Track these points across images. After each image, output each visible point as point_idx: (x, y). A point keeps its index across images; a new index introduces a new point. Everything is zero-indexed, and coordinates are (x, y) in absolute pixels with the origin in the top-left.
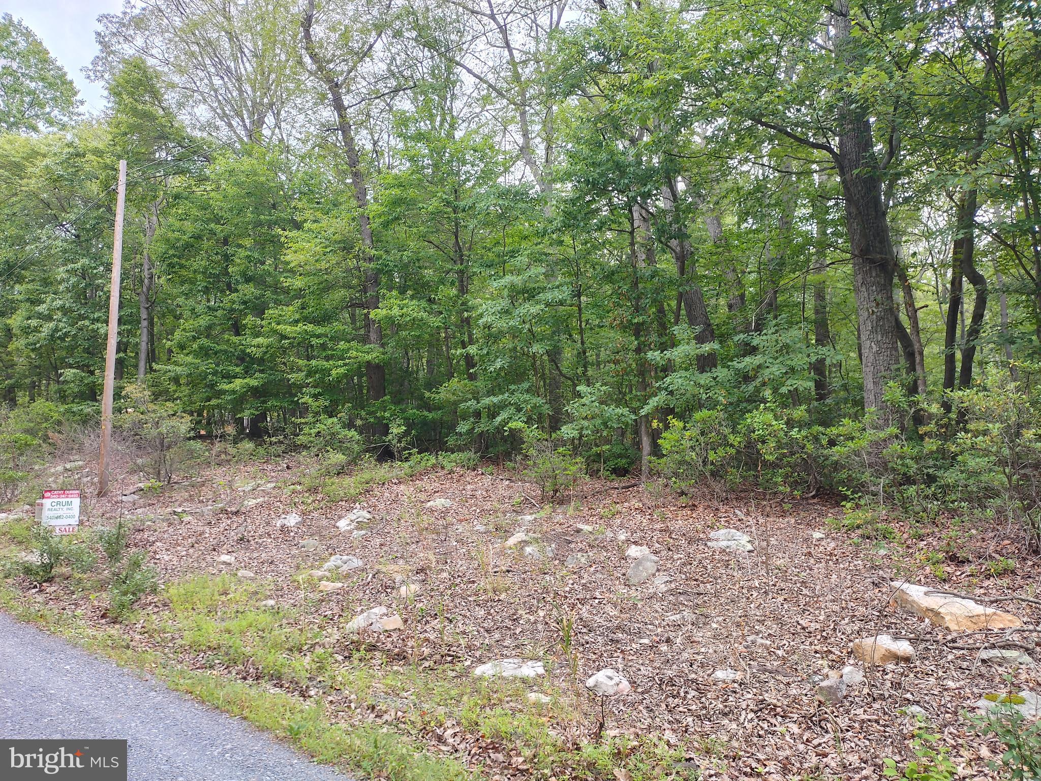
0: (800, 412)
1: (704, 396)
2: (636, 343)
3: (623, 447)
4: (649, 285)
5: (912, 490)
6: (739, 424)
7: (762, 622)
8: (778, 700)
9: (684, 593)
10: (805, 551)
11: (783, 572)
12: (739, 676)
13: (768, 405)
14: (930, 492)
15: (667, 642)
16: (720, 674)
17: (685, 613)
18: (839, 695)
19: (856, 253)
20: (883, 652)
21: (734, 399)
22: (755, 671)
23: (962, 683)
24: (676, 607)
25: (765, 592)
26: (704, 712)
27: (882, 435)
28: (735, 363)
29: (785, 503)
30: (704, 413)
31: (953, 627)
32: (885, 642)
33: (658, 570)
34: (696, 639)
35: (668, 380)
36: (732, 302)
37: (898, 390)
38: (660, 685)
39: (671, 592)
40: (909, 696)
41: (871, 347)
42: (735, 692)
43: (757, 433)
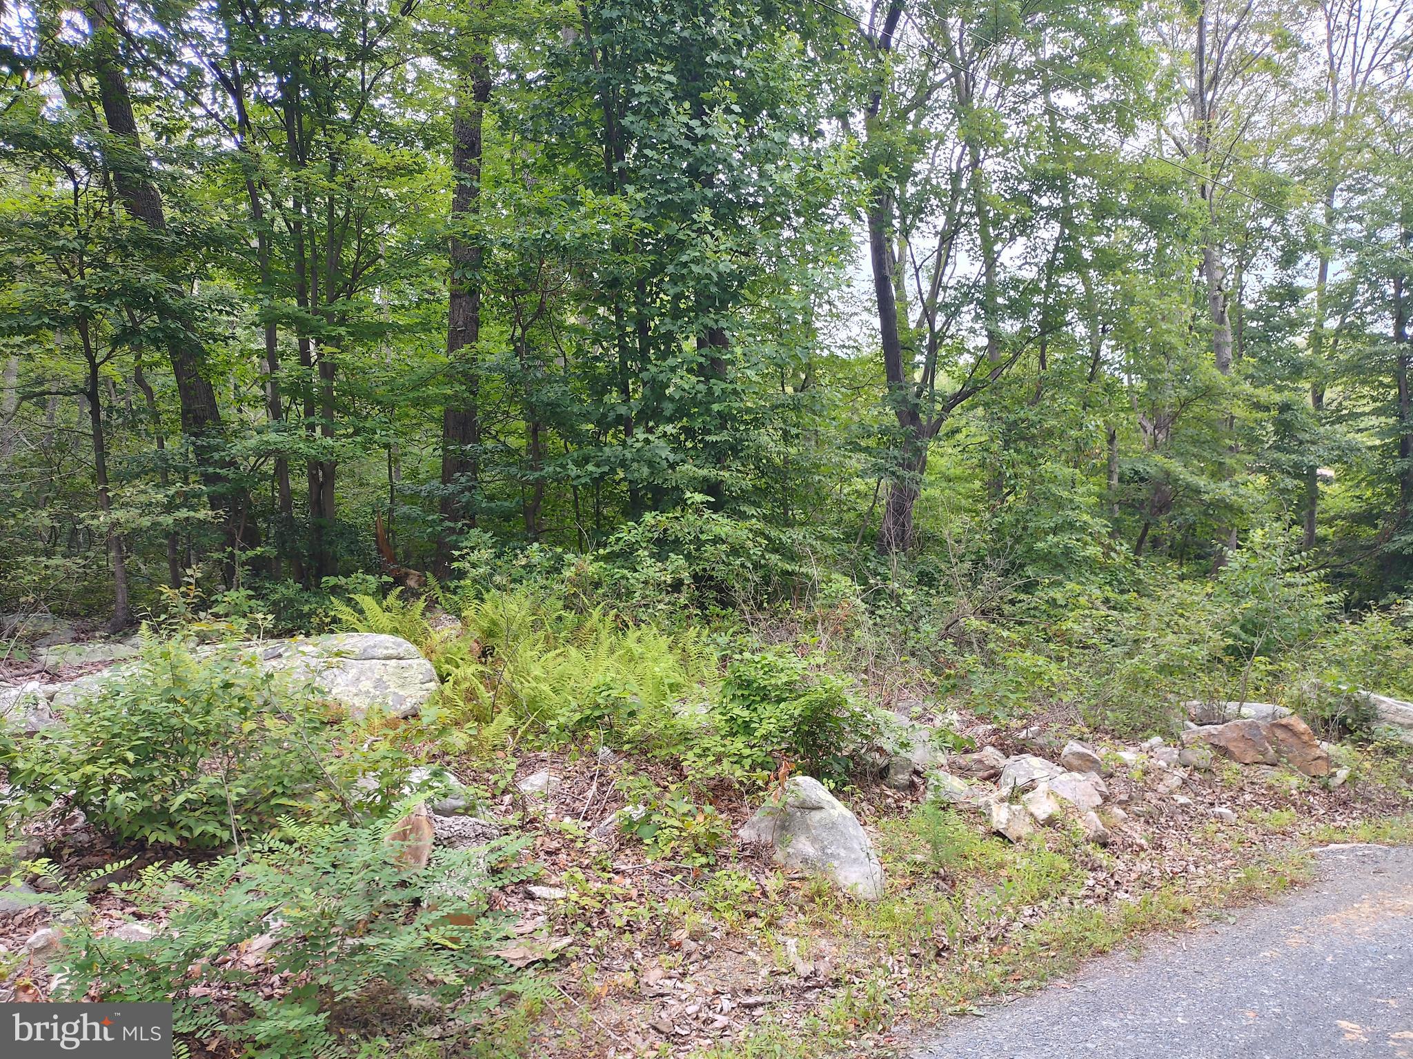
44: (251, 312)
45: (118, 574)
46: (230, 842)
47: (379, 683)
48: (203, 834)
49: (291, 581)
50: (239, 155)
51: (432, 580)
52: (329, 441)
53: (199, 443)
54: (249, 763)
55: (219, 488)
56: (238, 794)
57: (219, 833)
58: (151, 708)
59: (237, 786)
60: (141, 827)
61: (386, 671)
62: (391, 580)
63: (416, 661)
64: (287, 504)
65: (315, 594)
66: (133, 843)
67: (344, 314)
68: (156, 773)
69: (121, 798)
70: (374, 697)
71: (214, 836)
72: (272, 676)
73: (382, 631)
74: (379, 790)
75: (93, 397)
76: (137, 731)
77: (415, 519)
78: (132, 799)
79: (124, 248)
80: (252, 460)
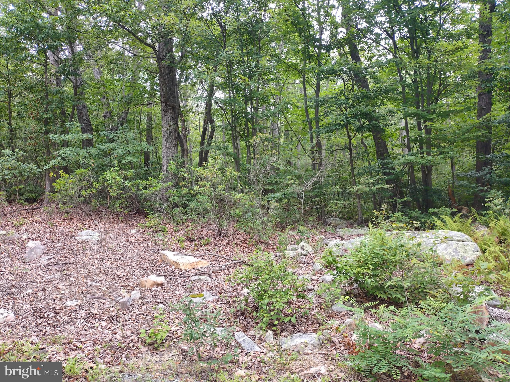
0: (130, 173)
1: (82, 162)
2: (44, 129)
3: (33, 187)
4: (55, 98)
5: (177, 210)
6: (100, 177)
7: (97, 275)
8: (98, 311)
9: (58, 264)
10: (125, 239)
11: (112, 250)
12: (79, 303)
13: (115, 168)
14: (184, 211)
15: (43, 290)
16: (69, 303)
17: (56, 274)
18: (128, 305)
19: (163, 100)
20: (152, 282)
21: (98, 164)
22: (88, 299)
23: (182, 292)
24: (50, 272)
25: (102, 260)
26: (57, 323)
27: (166, 185)
28: (100, 146)
29: (121, 217)
30: (81, 170)
31: (183, 268)
32: (153, 278)
33: (44, 253)
34: (60, 287)
35: (61, 151)
36: (105, 114)
37: (174, 166)
38: (33, 313)
39: (50, 264)
40: (159, 301)
41: (166, 145)
42: (76, 311)
43: (108, 182)
44: (400, 114)
45: (359, 207)
46: (405, 302)
47: (455, 250)
48: (396, 297)
49: (417, 210)
50: (395, 60)
51: (473, 211)
52: (430, 158)
53: (384, 162)
54: (409, 275)
55: (391, 177)
56: (408, 285)
57: (401, 298)
58: (377, 252)
59: (407, 283)
60: (375, 291)
61: (458, 246)
62: (457, 210)
63: (471, 243)
64: (413, 182)
65: (426, 215)
66: (372, 296)
67: (434, 110)
68: (379, 274)
69: (369, 281)
70: (453, 256)
71: (400, 299)
72: (421, 244)
73: (454, 230)
74: (462, 293)
75: (350, 149)
76: (373, 259)
77: (466, 187)
78: (373, 282)
79: (359, 99)
80: (402, 167)
